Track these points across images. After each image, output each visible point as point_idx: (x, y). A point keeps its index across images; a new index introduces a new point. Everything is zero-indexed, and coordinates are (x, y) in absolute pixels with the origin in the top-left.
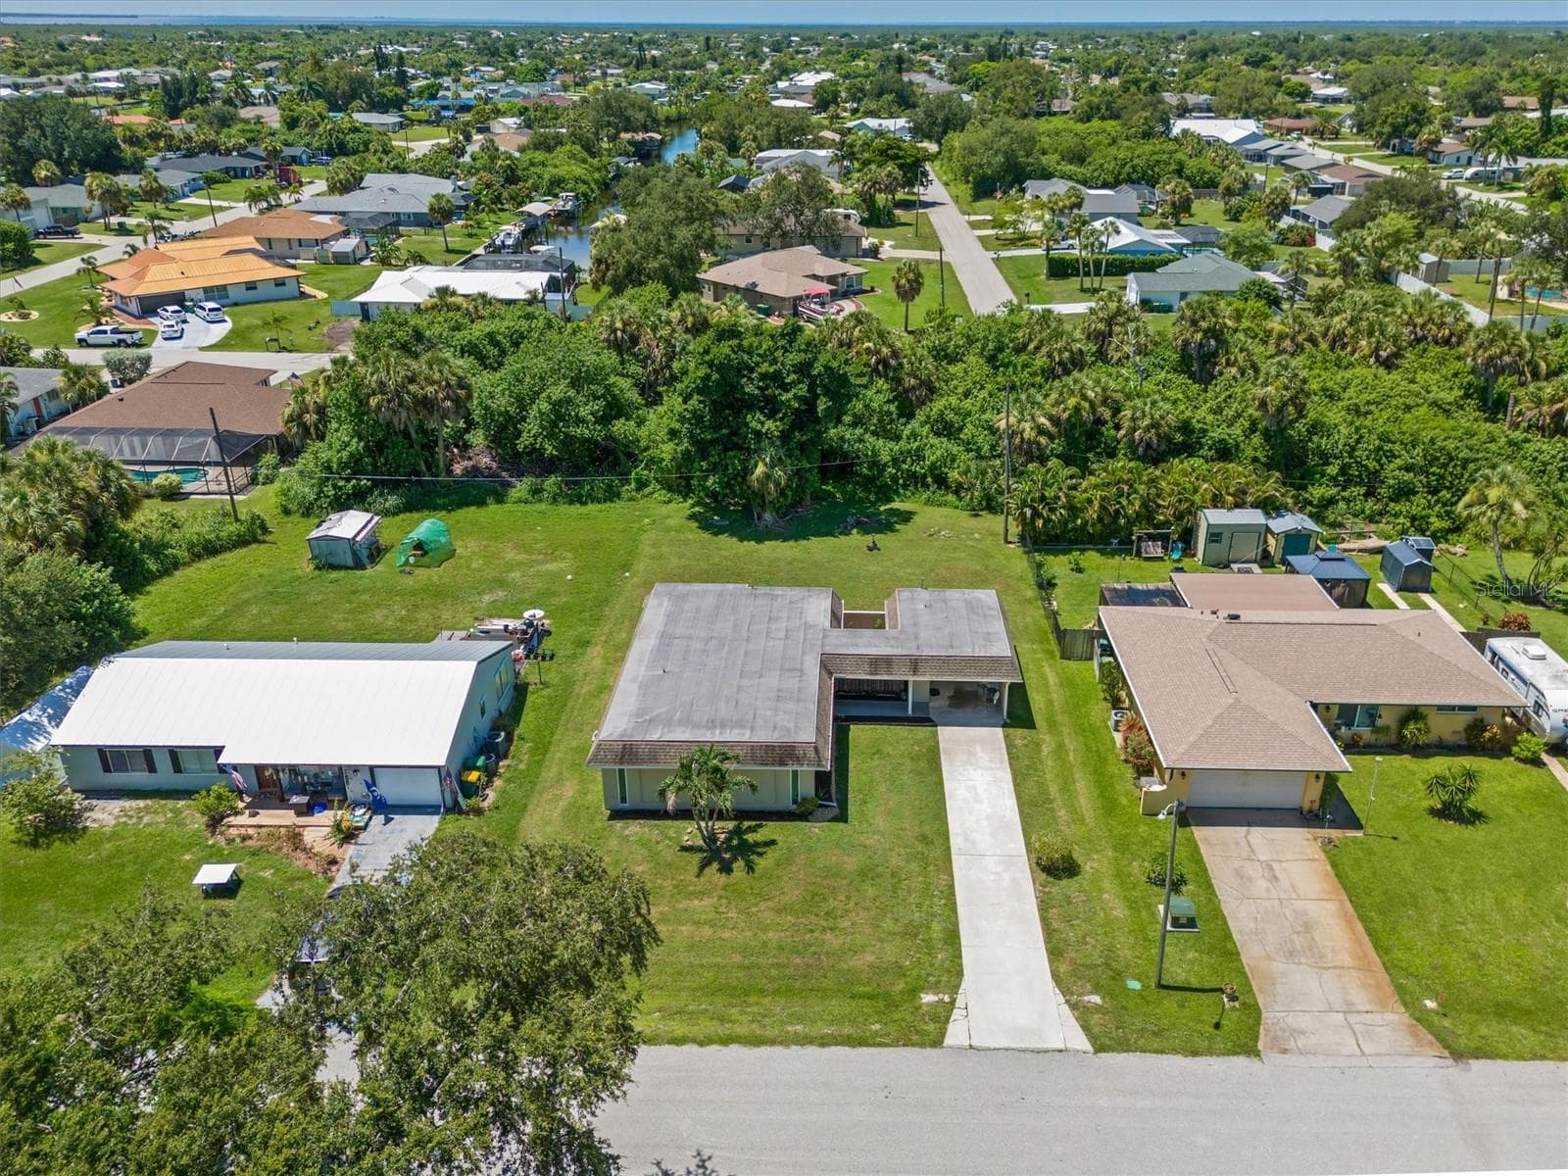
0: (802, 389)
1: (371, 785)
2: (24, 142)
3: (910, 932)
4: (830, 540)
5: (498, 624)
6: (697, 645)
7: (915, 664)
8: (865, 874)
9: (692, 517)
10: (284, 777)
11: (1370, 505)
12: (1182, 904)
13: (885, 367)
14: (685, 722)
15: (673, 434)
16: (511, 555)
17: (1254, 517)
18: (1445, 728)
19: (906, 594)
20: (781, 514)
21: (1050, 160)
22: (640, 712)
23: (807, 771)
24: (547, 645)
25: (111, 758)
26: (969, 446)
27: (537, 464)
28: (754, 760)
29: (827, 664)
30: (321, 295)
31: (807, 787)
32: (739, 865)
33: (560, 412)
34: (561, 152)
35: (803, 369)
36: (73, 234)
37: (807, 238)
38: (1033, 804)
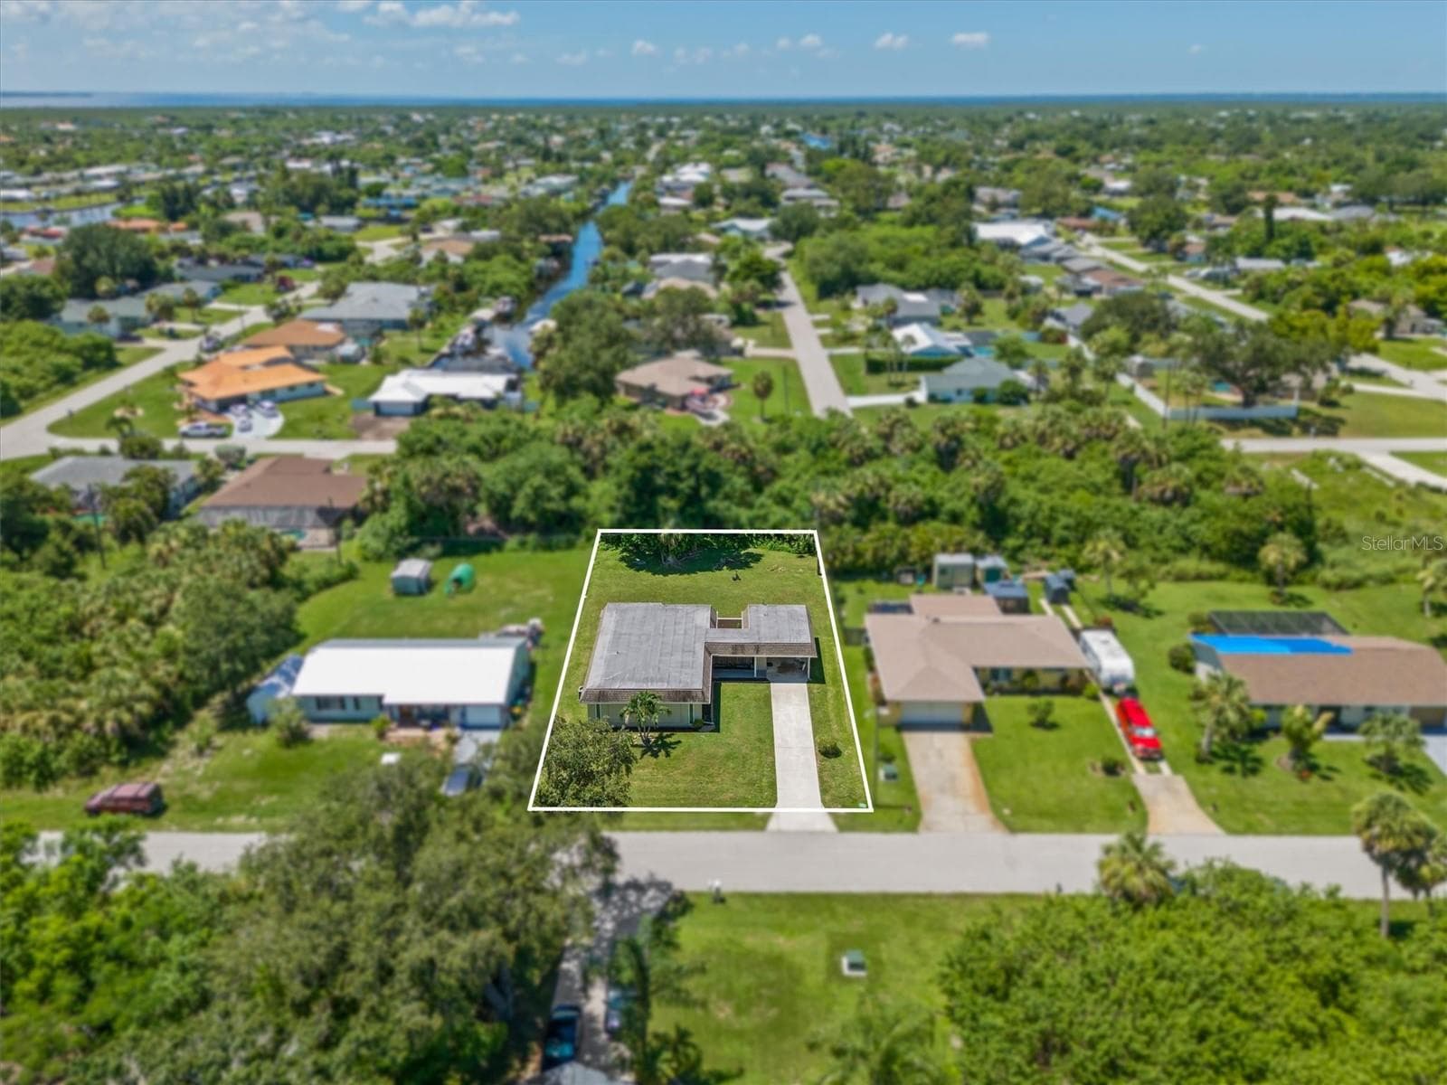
0: (692, 482)
1: (463, 715)
2: (87, 262)
3: (752, 783)
4: (709, 574)
5: (513, 628)
6: (634, 638)
7: (758, 648)
8: (729, 757)
9: (622, 559)
10: (415, 712)
11: (1046, 550)
12: (892, 768)
13: (745, 460)
14: (632, 679)
15: (612, 509)
16: (514, 586)
17: (965, 559)
18: (1050, 681)
19: (754, 608)
20: (679, 556)
21: (876, 268)
22: (606, 675)
23: (698, 704)
24: (544, 640)
25: (322, 702)
26: (797, 512)
27: (524, 526)
28: (670, 698)
29: (708, 648)
30: (339, 392)
31: (698, 714)
32: (663, 753)
33: (538, 494)
34: (497, 262)
35: (692, 469)
36: (137, 339)
37: (690, 343)
38: (820, 722)
